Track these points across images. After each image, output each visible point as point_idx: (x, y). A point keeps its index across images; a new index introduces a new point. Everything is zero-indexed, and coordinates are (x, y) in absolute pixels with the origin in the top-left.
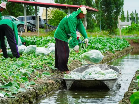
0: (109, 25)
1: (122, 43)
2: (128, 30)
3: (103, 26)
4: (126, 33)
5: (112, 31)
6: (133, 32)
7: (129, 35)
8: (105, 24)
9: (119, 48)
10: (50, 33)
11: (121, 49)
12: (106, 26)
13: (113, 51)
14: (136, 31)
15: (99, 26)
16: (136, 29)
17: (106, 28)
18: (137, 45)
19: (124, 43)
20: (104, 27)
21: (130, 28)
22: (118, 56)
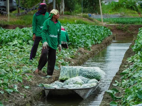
0: (92, 2)
1: (101, 34)
2: (115, 7)
3: (85, 3)
4: (113, 10)
5: (96, 9)
6: (120, 10)
7: (116, 13)
8: (87, 1)
9: (98, 41)
10: (22, 18)
11: (100, 42)
12: (89, 3)
13: (88, 47)
14: (123, 8)
15: (81, 3)
16: (123, 6)
17: (89, 5)
18: (121, 32)
19: (104, 33)
20: (87, 4)
21: (117, 5)
22: (94, 54)
